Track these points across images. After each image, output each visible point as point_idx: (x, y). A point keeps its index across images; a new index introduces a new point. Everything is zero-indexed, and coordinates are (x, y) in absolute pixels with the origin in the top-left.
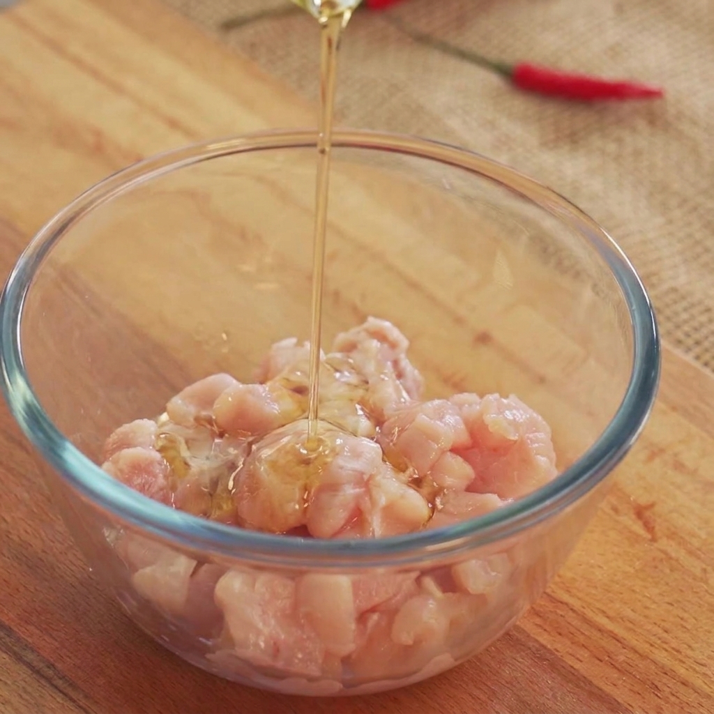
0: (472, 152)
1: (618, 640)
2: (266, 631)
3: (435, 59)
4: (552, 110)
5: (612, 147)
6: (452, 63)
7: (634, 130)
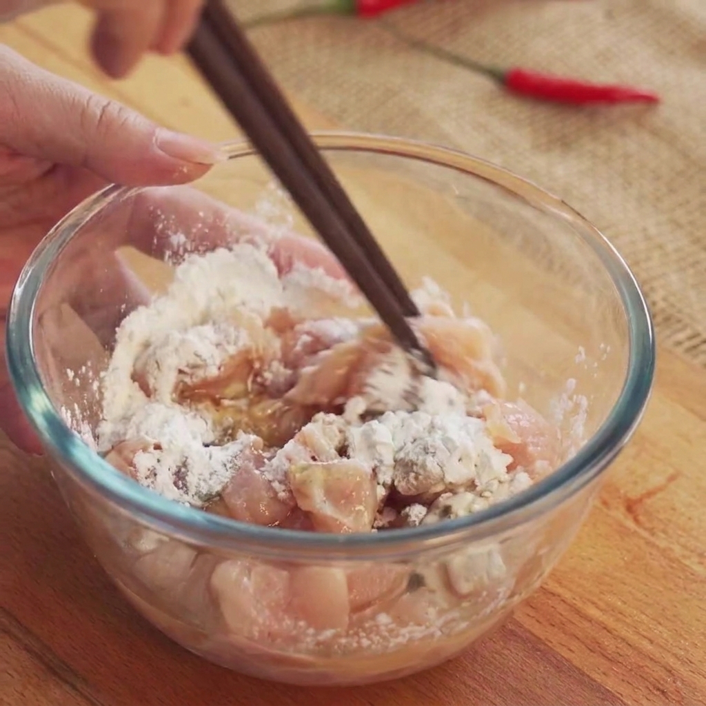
0: (466, 154)
1: (608, 631)
2: (261, 620)
3: (430, 63)
4: (543, 114)
5: (602, 150)
6: (446, 67)
7: (623, 134)
